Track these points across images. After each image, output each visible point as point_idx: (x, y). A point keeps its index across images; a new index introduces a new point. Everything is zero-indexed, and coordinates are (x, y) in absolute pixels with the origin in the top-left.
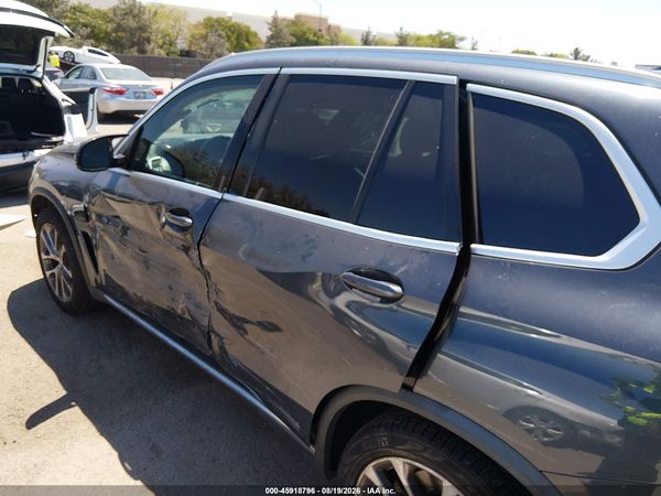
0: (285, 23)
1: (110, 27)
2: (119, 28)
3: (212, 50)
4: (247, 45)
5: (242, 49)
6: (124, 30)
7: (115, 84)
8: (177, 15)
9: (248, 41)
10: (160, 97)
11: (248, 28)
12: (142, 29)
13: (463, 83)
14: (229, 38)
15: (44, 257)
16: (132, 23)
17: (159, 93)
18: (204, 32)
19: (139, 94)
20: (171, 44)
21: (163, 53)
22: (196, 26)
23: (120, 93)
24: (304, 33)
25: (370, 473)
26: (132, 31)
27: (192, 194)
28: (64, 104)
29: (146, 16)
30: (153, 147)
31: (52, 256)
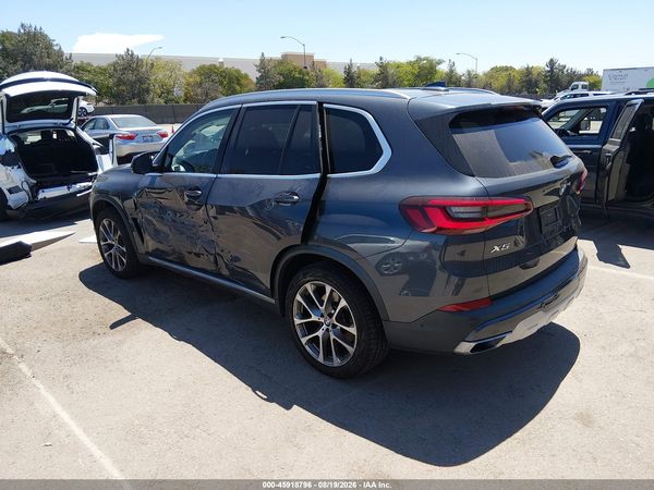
0: (272, 64)
1: (111, 82)
2: (120, 82)
3: (207, 95)
4: (238, 88)
5: (234, 92)
6: (124, 83)
7: (125, 131)
8: (172, 65)
9: (238, 84)
10: (165, 140)
11: (238, 71)
12: (141, 81)
13: (321, 104)
14: (221, 83)
15: (102, 243)
16: (131, 77)
17: (164, 136)
18: (198, 79)
19: (148, 137)
20: (169, 92)
21: (162, 101)
22: (191, 75)
23: (130, 138)
24: (291, 72)
25: (298, 298)
26: (132, 84)
27: (200, 178)
28: (95, 147)
29: (144, 69)
30: (174, 159)
31: (109, 241)
